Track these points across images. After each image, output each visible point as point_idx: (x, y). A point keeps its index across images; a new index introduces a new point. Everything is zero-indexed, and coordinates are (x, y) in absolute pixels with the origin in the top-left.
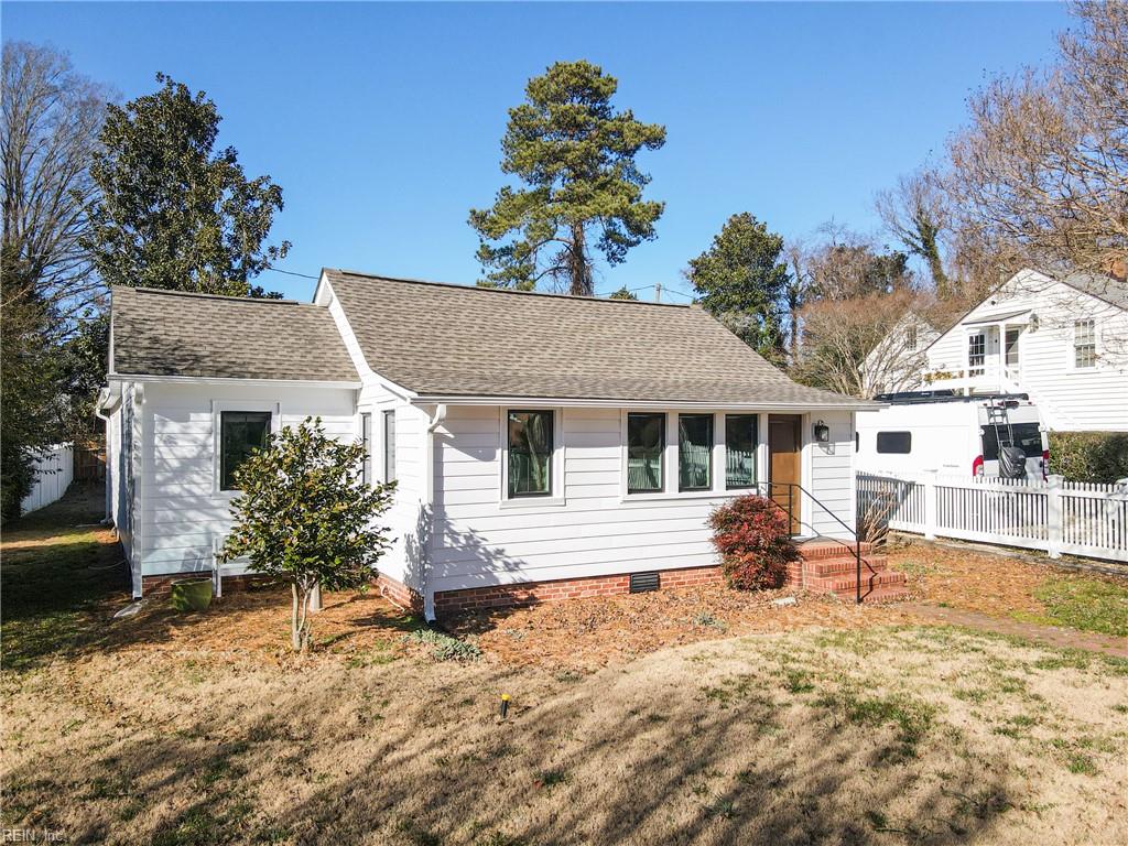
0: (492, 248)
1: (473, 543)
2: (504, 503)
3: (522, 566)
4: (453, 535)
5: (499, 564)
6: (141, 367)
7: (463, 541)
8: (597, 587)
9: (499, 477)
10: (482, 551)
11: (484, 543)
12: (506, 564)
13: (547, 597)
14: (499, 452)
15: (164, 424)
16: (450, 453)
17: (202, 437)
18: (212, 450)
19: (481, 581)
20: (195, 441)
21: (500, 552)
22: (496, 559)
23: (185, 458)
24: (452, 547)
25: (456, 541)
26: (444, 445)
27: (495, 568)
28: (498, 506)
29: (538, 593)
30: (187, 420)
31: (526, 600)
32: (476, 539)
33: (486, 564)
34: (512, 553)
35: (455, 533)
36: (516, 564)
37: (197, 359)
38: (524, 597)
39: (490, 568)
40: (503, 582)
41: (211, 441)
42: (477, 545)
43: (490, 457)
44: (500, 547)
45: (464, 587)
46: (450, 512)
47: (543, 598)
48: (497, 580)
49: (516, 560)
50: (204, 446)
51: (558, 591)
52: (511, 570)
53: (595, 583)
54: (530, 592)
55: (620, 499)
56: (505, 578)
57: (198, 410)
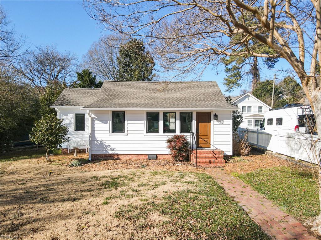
0: (229, 68)
1: (102, 143)
2: (110, 134)
3: (115, 150)
4: (97, 141)
5: (109, 148)
6: (57, 105)
7: (99, 142)
8: (137, 157)
9: (109, 128)
10: (104, 145)
11: (105, 143)
12: (111, 149)
13: (123, 158)
14: (109, 122)
15: (63, 116)
16: (96, 122)
17: (70, 119)
18: (72, 122)
19: (104, 152)
20: (69, 120)
21: (109, 146)
22: (108, 147)
23: (67, 124)
24: (96, 144)
25: (98, 142)
26: (95, 120)
27: (108, 149)
28: (109, 134)
29: (120, 157)
30: (68, 116)
31: (117, 158)
32: (103, 142)
33: (105, 148)
34: (112, 146)
35: (97, 140)
36: (114, 149)
37: (70, 102)
38: (116, 157)
39: (106, 149)
40: (110, 153)
41: (72, 120)
42: (103, 144)
43: (107, 123)
44: (109, 145)
45: (100, 153)
46: (96, 135)
47: (122, 158)
48: (108, 152)
49: (113, 148)
50: (71, 121)
51: (126, 157)
52: (112, 150)
53: (137, 156)
54: (118, 156)
55: (144, 135)
56: (111, 152)
57: (70, 114)
